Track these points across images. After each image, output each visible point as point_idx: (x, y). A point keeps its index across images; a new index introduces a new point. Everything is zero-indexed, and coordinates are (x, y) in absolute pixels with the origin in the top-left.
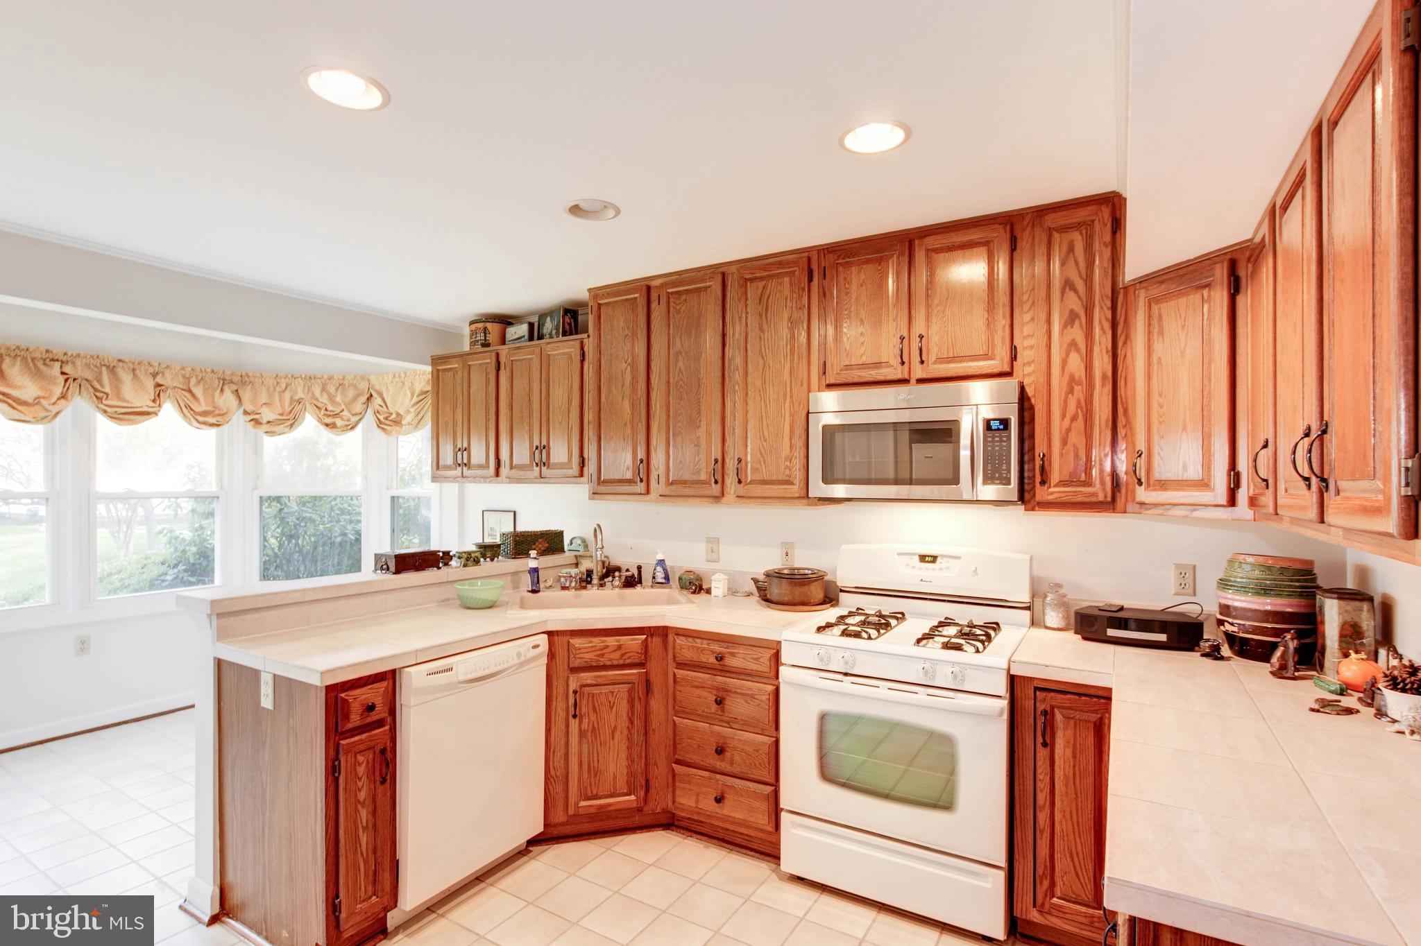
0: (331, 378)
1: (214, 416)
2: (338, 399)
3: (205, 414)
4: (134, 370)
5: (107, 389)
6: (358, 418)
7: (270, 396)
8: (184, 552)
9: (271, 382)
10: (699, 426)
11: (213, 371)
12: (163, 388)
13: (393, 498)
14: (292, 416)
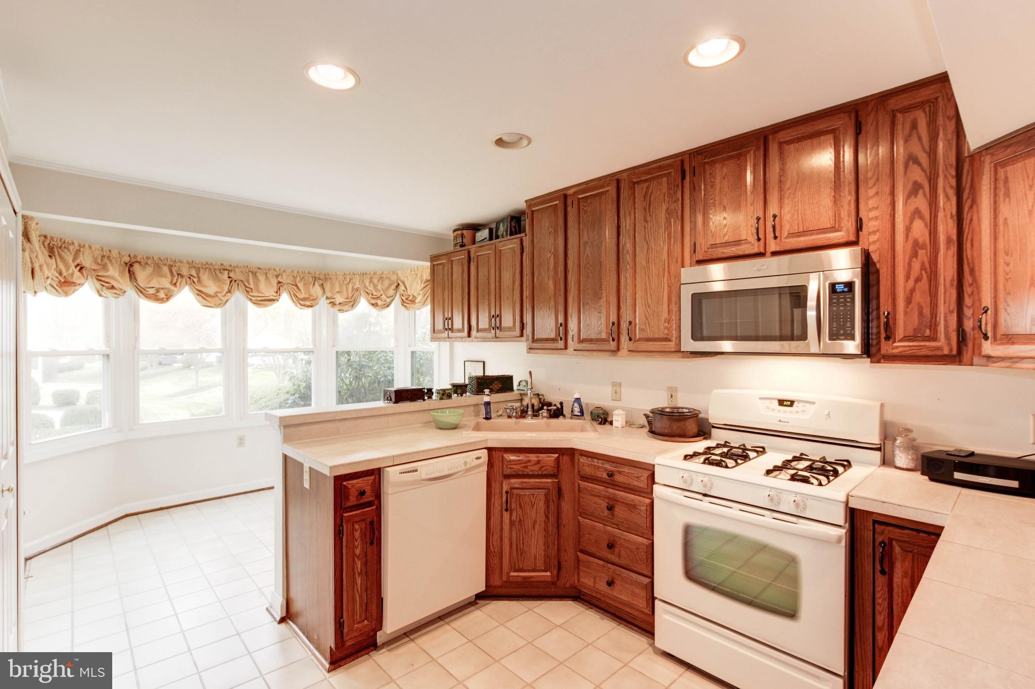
0: (375, 274)
1: (310, 301)
2: (379, 288)
3: (304, 299)
4: (266, 274)
5: (252, 286)
6: (391, 299)
7: (341, 286)
9: (341, 278)
10: (601, 298)
11: (309, 273)
12: (282, 284)
13: (413, 353)
14: (353, 299)
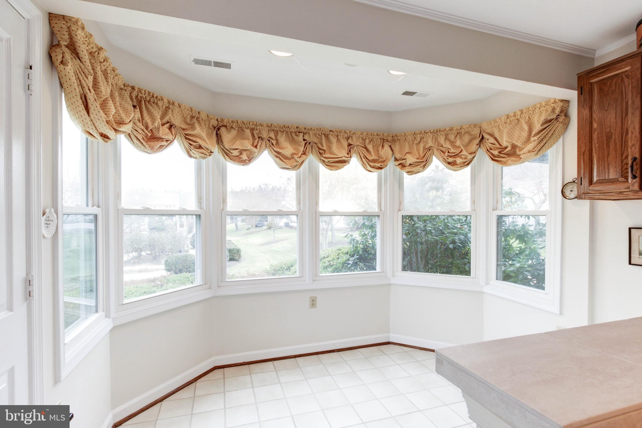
0: (451, 129)
1: (379, 163)
2: (458, 143)
3: (374, 161)
4: (337, 136)
5: (325, 148)
6: (473, 156)
7: (411, 147)
8: (356, 247)
9: (410, 138)
11: (377, 135)
12: (352, 146)
13: (499, 218)
14: (425, 159)
